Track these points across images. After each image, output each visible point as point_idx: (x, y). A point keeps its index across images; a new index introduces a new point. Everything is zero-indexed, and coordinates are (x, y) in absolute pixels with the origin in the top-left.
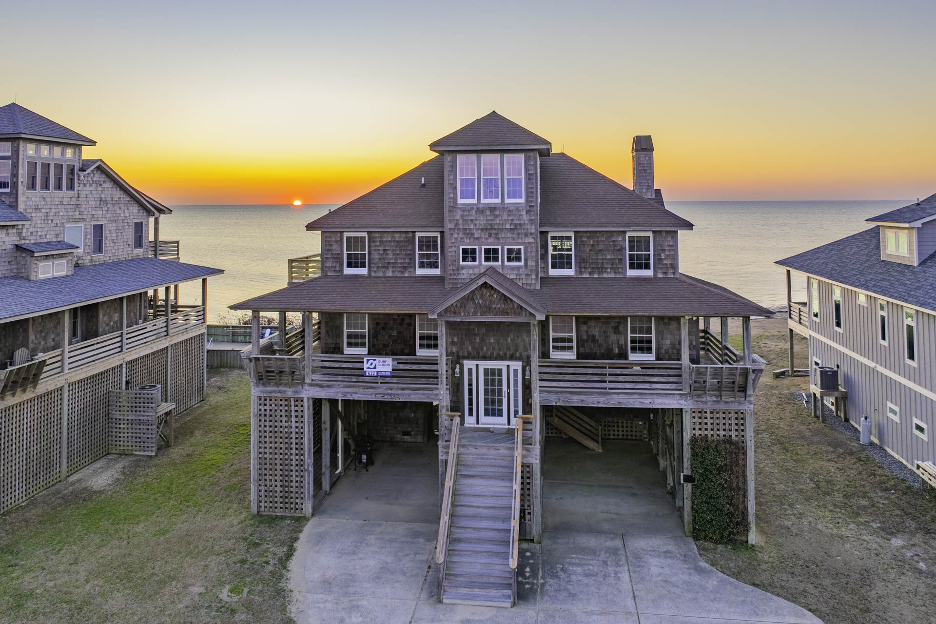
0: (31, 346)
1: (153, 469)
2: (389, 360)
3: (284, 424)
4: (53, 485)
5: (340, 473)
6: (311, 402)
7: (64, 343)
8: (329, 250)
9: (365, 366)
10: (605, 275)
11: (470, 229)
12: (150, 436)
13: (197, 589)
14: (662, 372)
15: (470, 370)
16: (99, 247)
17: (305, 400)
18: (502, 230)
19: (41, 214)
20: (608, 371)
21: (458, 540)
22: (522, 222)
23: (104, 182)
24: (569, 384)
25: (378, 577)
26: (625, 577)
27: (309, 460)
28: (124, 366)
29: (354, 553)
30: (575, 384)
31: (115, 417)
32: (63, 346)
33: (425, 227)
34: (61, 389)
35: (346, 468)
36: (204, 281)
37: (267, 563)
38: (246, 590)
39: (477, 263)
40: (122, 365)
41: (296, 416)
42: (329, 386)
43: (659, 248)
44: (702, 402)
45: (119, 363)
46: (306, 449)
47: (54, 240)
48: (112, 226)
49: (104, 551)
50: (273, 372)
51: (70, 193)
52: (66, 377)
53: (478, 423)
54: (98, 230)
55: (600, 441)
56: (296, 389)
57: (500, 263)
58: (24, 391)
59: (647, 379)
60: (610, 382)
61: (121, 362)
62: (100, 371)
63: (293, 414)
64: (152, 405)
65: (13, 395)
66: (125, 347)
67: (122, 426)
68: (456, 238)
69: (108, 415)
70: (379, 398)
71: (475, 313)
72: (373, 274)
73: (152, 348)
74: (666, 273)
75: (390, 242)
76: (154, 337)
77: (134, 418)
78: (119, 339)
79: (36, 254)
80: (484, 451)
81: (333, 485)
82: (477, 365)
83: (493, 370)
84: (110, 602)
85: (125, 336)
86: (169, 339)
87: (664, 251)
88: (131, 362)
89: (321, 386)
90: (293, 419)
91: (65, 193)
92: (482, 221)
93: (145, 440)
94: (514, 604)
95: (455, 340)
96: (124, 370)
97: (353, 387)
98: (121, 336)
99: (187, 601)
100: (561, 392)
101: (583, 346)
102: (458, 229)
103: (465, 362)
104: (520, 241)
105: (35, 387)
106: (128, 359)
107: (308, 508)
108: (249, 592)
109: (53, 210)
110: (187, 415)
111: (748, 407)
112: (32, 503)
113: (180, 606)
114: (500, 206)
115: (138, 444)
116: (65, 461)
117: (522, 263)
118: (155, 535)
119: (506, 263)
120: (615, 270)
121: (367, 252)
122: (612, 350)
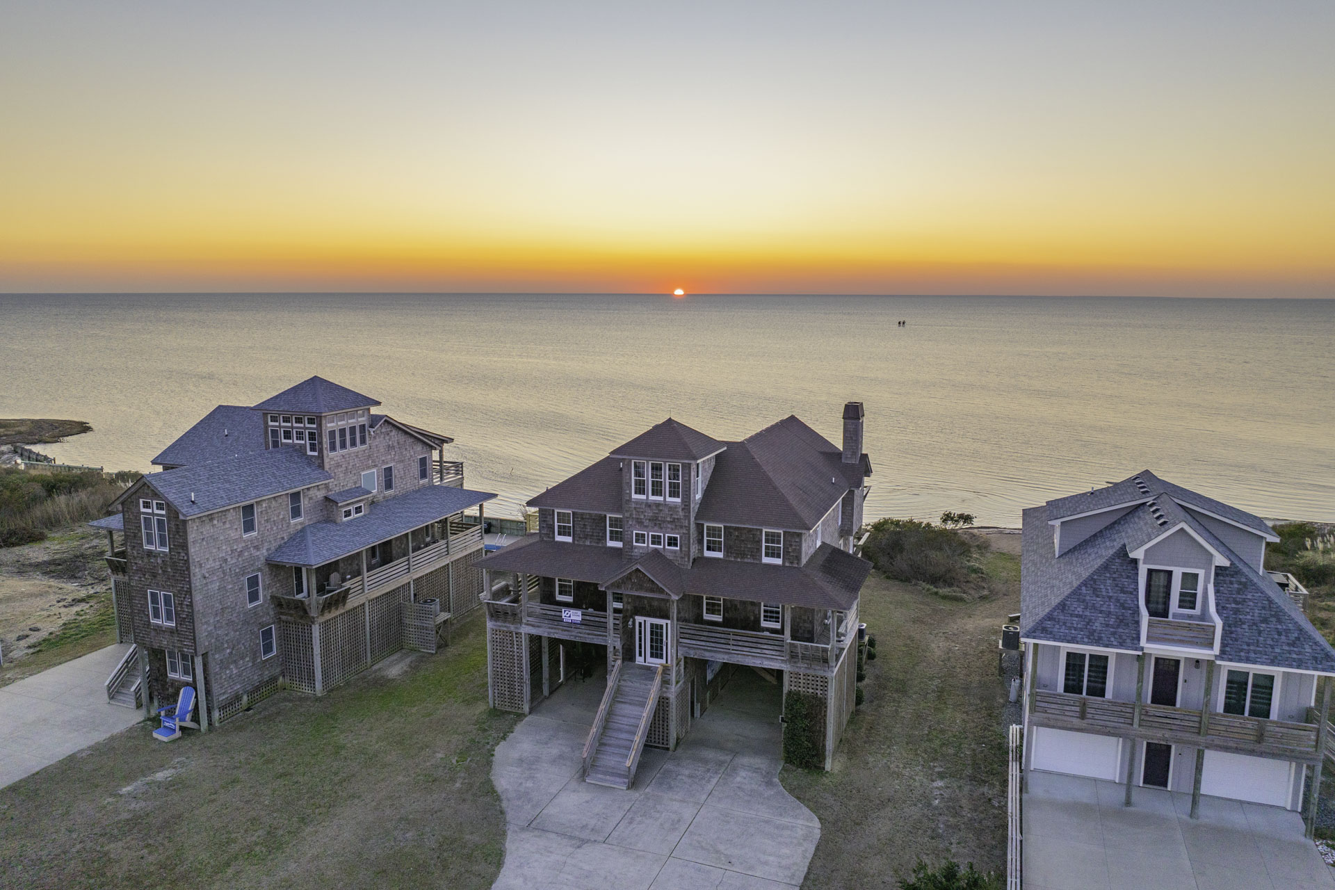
0: (341, 571)
1: (432, 664)
2: (579, 613)
3: (509, 649)
4: (362, 672)
5: (562, 682)
6: (527, 637)
7: (363, 572)
8: (544, 521)
9: (563, 615)
10: (746, 560)
11: (641, 519)
12: (431, 639)
13: (439, 755)
14: (770, 642)
15: (640, 624)
16: (389, 485)
17: (523, 634)
18: (664, 522)
19: (341, 469)
20: (731, 637)
21: (605, 744)
22: (679, 517)
23: (391, 431)
24: (703, 643)
25: (554, 761)
26: (714, 781)
27: (526, 676)
28: (412, 583)
29: (546, 744)
30: (708, 644)
31: (405, 622)
32: (363, 574)
33: (612, 511)
34: (363, 604)
35: (567, 679)
36: (481, 506)
37: (488, 743)
38: (469, 759)
39: (646, 545)
40: (409, 583)
41: (517, 645)
42: (538, 626)
43: (788, 543)
44: (797, 667)
45: (407, 582)
46: (524, 668)
47: (354, 486)
48: (400, 466)
49: (390, 724)
50: (500, 612)
51: (364, 447)
52: (367, 596)
53: (645, 662)
54: (389, 471)
55: (775, 675)
56: (516, 626)
57: (662, 547)
58: (337, 609)
59: (759, 646)
60: (733, 645)
61: (409, 580)
62: (393, 588)
63: (515, 643)
64: (432, 616)
65: (330, 612)
66: (412, 568)
67: (411, 630)
68: (631, 525)
69: (400, 621)
70: (572, 639)
71: (632, 589)
72: (576, 542)
73: (434, 566)
74: (792, 563)
75: (589, 519)
76: (436, 557)
77: (419, 624)
78: (406, 563)
79: (339, 505)
80: (638, 685)
81: (551, 693)
82: (645, 621)
83: (657, 625)
84: (389, 757)
85: (411, 560)
86: (449, 558)
87: (791, 545)
88: (418, 579)
89: (533, 626)
90: (515, 647)
91: (360, 447)
92: (649, 513)
93: (428, 641)
94: (628, 788)
95: (630, 601)
96: (412, 586)
97: (555, 629)
98: (408, 560)
99: (433, 761)
100: (698, 649)
101: (728, 612)
102: (633, 518)
103: (636, 617)
104: (677, 531)
105: (344, 605)
106: (415, 577)
107: (526, 708)
108: (471, 761)
109: (351, 464)
110: (468, 616)
111: (829, 675)
112: (348, 684)
113: (428, 764)
114: (663, 503)
115: (422, 644)
116: (369, 655)
117: (678, 548)
118: (423, 716)
119: (667, 547)
120: (753, 556)
121: (571, 525)
122: (749, 618)
